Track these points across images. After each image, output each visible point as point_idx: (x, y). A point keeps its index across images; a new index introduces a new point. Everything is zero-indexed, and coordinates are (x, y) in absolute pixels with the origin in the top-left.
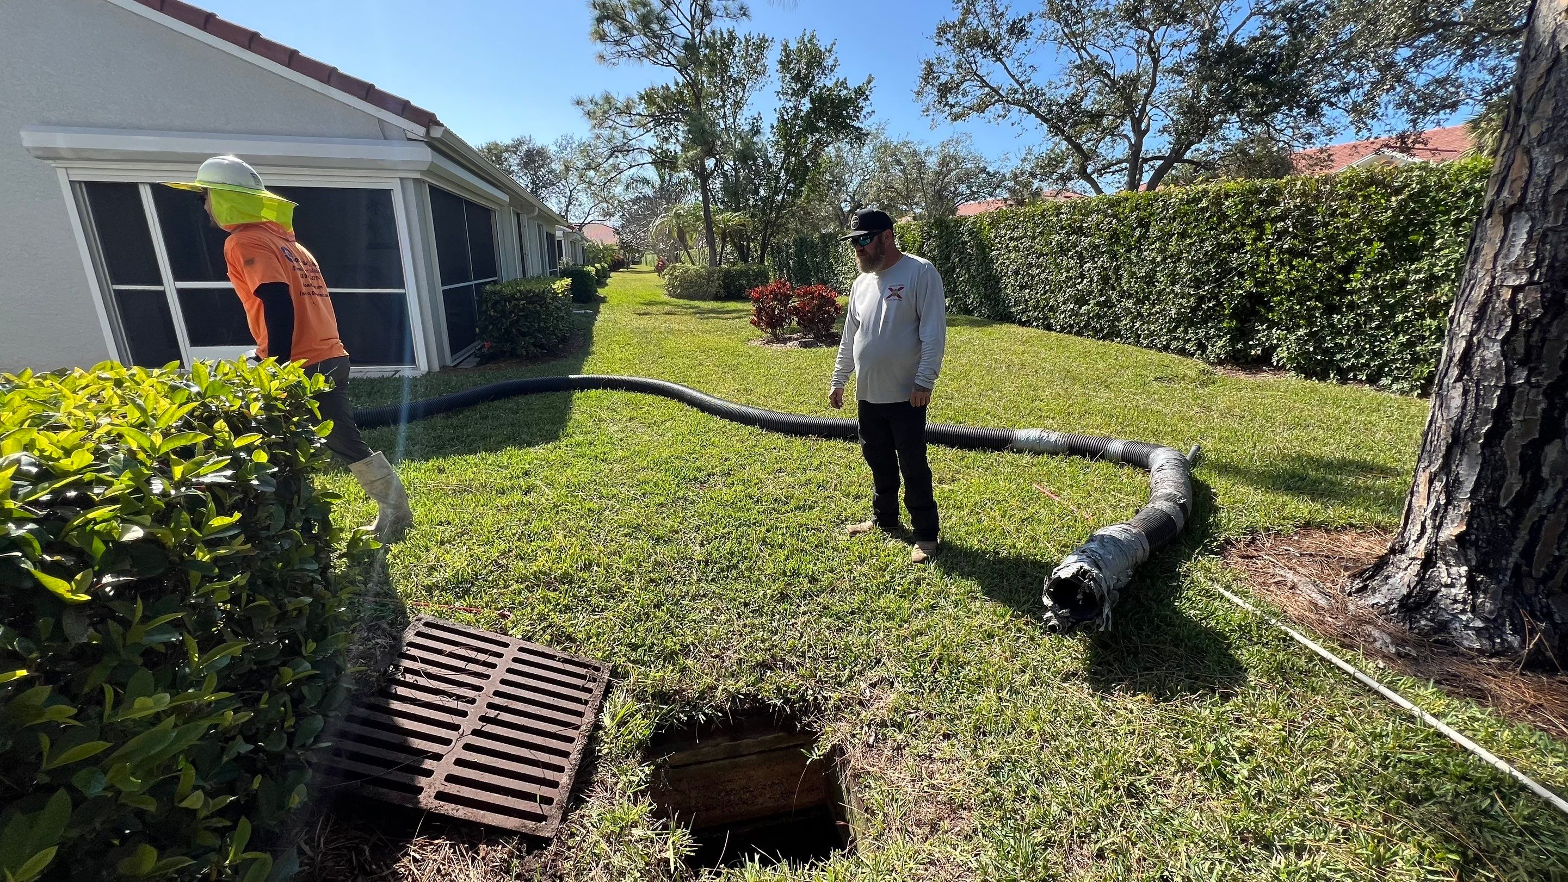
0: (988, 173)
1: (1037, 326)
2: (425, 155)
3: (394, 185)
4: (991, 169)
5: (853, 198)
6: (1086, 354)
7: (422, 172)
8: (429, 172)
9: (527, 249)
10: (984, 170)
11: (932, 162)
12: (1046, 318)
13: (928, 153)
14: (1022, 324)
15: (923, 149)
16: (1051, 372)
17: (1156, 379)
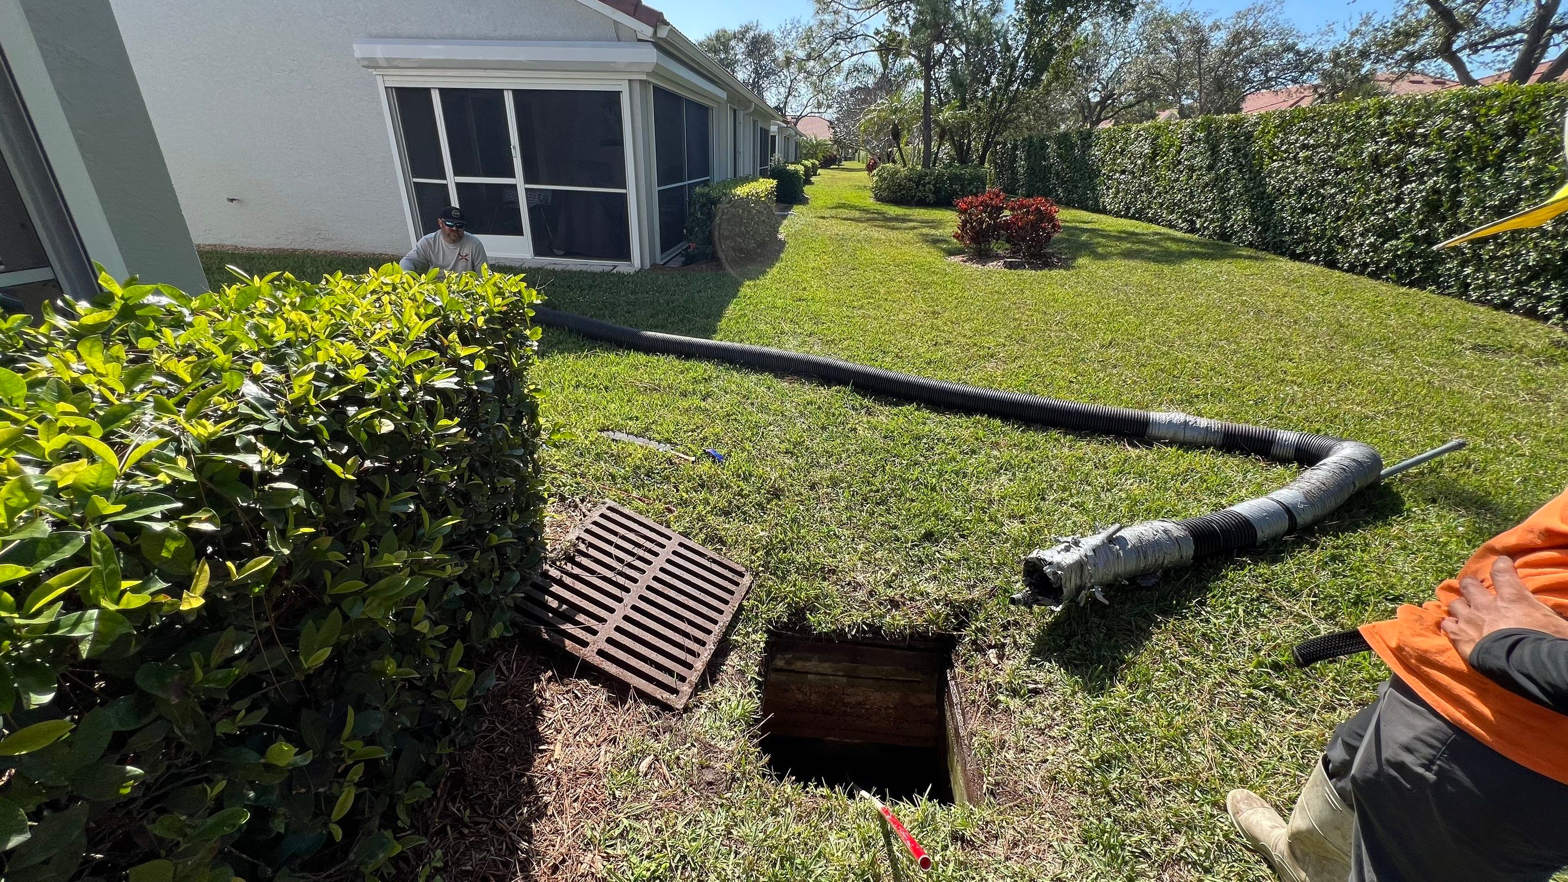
0: (1298, 53)
1: (1316, 262)
2: (650, 56)
3: (624, 88)
4: (1302, 47)
5: (1104, 88)
6: (1375, 305)
7: (647, 74)
8: (654, 73)
9: (740, 148)
10: (1291, 48)
11: (1218, 39)
12: (1331, 251)
13: (1216, 27)
14: (1294, 257)
15: (1207, 23)
16: (1317, 325)
17: (1475, 348)
